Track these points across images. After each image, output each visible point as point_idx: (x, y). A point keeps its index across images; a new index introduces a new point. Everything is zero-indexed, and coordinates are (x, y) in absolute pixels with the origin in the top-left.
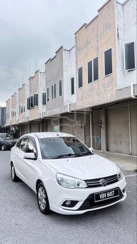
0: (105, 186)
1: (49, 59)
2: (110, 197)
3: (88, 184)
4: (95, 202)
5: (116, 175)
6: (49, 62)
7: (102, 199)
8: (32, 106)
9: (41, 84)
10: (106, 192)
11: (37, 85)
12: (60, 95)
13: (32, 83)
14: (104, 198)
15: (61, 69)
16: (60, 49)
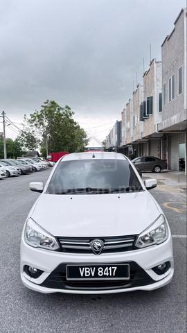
0: (97, 253)
1: (165, 37)
2: (104, 276)
3: (60, 244)
4: (68, 279)
5: (135, 237)
6: (166, 42)
7: (84, 276)
8: (145, 116)
9: (157, 80)
10: (96, 266)
11: (153, 82)
12: (180, 92)
13: (147, 80)
14: (91, 276)
15: (181, 48)
16: (180, 14)
